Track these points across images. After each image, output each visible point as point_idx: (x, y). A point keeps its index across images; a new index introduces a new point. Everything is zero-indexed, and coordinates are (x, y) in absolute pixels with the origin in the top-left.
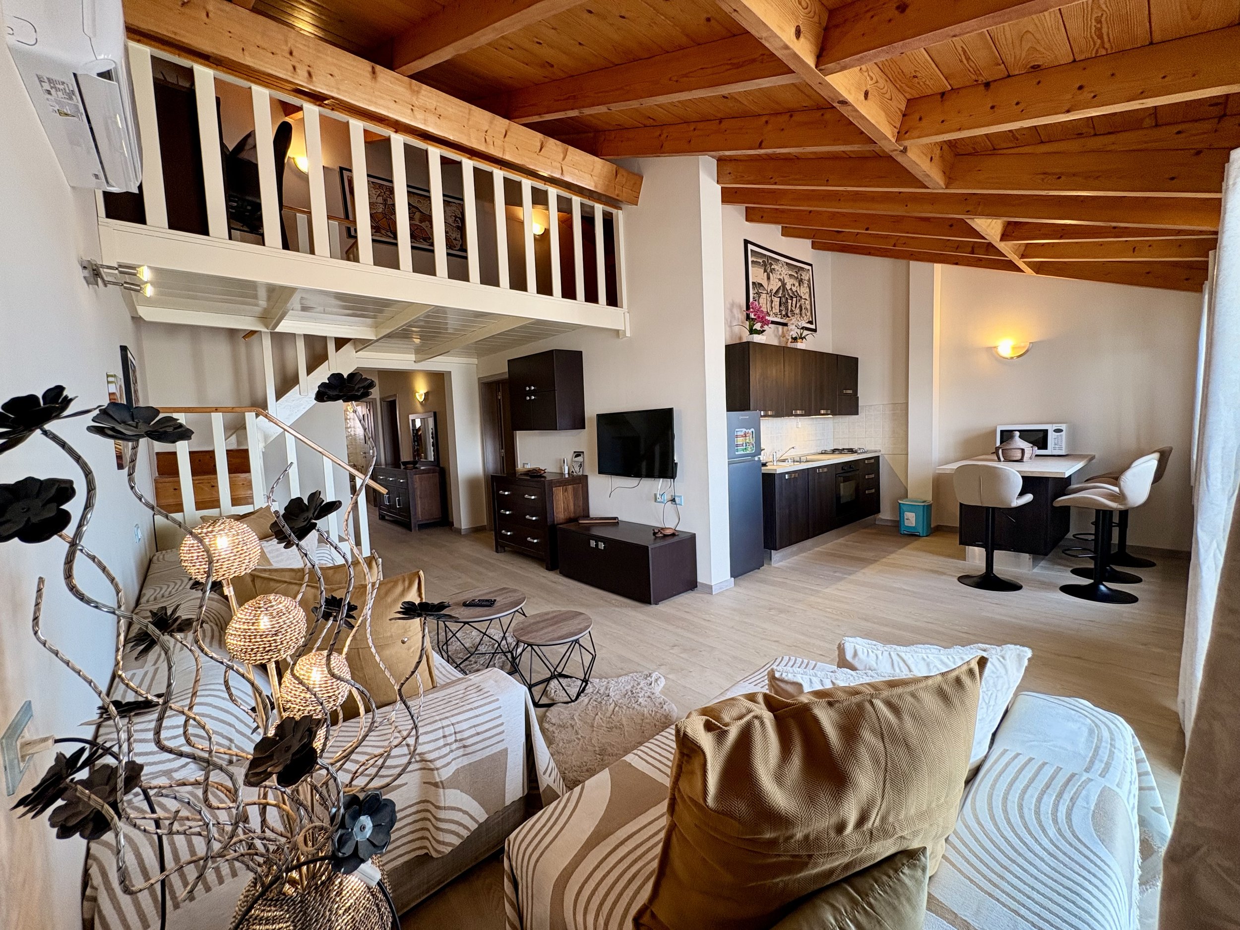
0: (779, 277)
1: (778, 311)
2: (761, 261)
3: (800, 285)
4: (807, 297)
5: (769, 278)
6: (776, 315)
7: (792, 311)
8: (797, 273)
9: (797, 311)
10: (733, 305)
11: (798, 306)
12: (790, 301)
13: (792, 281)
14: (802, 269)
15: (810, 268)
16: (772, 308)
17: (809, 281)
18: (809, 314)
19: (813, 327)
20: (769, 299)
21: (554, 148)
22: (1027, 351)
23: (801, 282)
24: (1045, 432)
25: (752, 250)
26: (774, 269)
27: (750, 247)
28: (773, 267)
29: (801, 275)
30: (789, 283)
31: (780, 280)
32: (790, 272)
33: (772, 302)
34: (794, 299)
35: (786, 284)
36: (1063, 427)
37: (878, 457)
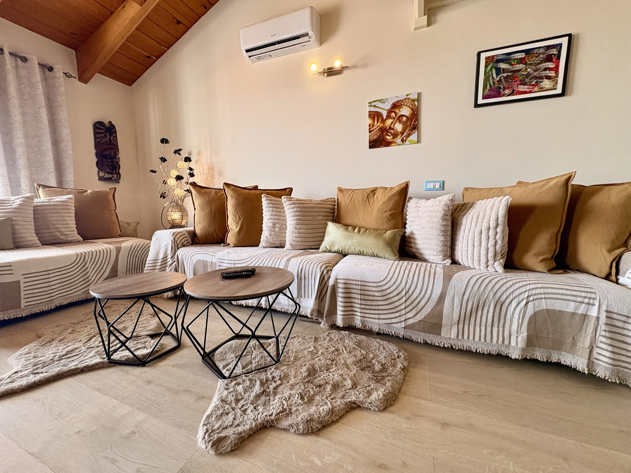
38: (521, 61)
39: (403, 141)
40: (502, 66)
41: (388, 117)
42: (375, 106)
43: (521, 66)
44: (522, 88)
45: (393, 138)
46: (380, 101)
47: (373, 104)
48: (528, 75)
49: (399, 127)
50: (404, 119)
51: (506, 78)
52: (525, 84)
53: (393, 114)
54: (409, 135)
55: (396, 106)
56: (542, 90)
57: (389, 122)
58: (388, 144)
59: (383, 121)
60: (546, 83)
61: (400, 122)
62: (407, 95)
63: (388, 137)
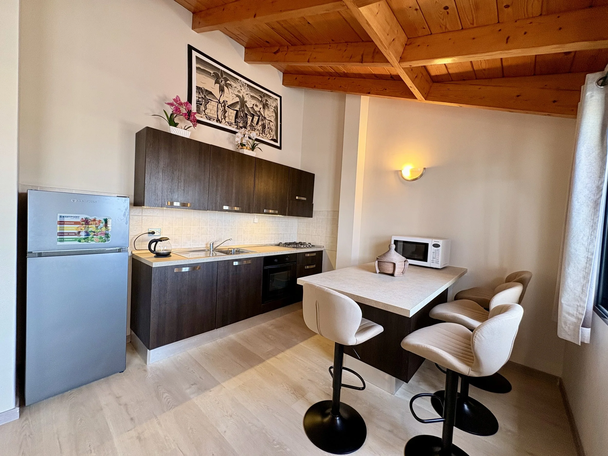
0: (237, 93)
1: (233, 121)
2: (212, 72)
3: (264, 108)
4: (273, 119)
5: (222, 90)
6: (230, 124)
7: (251, 126)
8: (261, 97)
9: (259, 127)
10: (162, 99)
11: (260, 123)
12: (250, 118)
13: (254, 102)
14: (269, 97)
15: (279, 98)
16: (225, 117)
17: (276, 107)
18: (273, 133)
19: (278, 144)
20: (221, 109)
22: (421, 175)
23: (265, 106)
24: (427, 245)
25: (197, 57)
26: (230, 85)
27: (194, 54)
28: (228, 82)
29: (267, 101)
30: (250, 103)
31: (238, 96)
32: (252, 94)
33: (225, 112)
34: (256, 118)
35: (246, 102)
36: (440, 242)
37: (322, 252)
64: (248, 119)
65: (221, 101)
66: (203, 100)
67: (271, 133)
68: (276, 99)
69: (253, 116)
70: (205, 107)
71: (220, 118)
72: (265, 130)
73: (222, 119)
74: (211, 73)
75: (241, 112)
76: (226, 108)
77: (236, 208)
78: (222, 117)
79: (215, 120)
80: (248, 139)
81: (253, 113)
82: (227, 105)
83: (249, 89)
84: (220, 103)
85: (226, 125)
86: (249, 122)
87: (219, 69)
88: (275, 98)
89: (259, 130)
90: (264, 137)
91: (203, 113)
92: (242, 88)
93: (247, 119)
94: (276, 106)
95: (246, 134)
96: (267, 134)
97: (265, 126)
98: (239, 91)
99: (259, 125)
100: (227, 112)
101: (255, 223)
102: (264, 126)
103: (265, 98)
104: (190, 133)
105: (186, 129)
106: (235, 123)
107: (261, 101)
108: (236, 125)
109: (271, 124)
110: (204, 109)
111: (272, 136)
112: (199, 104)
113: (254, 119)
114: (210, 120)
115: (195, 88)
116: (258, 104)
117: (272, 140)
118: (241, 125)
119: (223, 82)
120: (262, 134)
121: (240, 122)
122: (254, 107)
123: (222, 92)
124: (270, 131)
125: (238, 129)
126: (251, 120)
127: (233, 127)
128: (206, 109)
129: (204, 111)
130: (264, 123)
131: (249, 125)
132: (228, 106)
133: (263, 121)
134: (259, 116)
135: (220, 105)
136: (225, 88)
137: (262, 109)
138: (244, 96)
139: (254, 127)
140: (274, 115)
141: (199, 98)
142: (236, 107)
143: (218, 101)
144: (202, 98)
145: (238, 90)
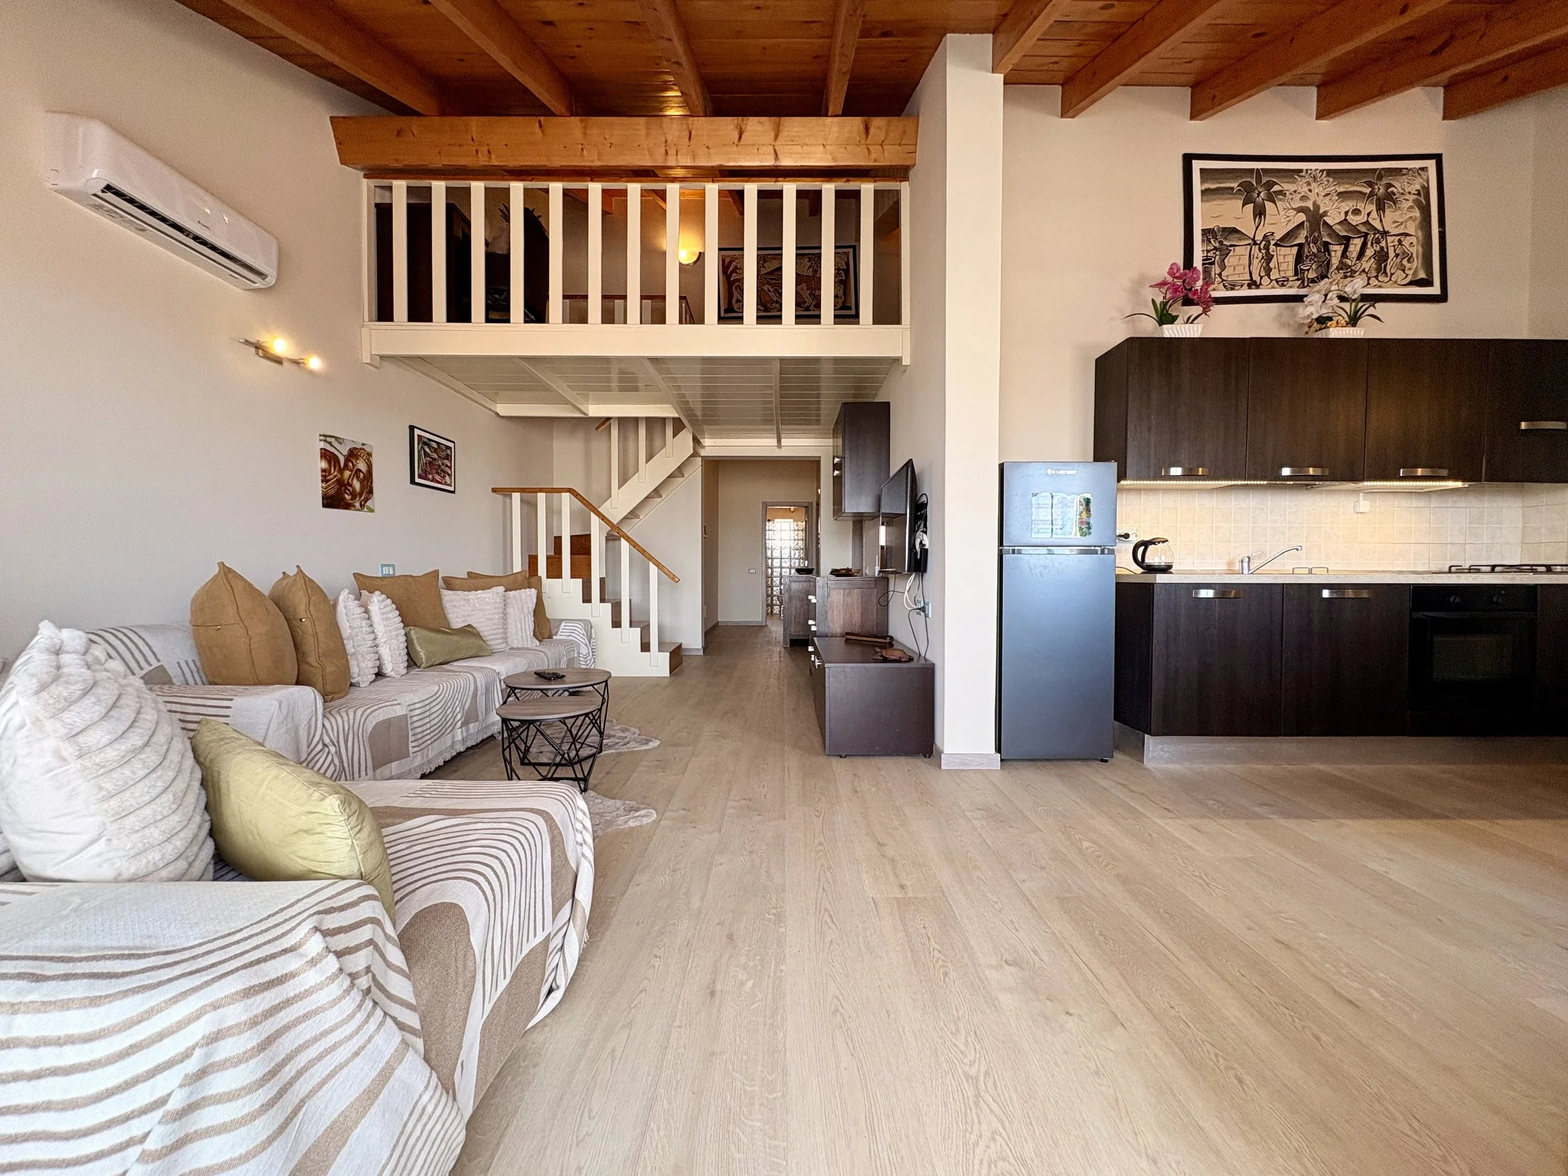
0: (1298, 204)
2: (1235, 185)
3: (1381, 208)
4: (1412, 227)
5: (1260, 213)
6: (1284, 283)
8: (1370, 184)
9: (1368, 264)
10: (1139, 282)
11: (1369, 252)
12: (1337, 250)
13: (1349, 205)
14: (1398, 172)
15: (1430, 163)
16: (1268, 271)
17: (1423, 193)
18: (1417, 263)
19: (1435, 290)
20: (1258, 255)
21: (760, 128)
23: (1385, 201)
25: (1202, 170)
26: (1281, 192)
27: (1197, 165)
28: (1276, 188)
29: (1390, 185)
30: (1336, 212)
32: (1341, 189)
33: (1269, 258)
34: (1357, 243)
35: (1325, 214)
38: (435, 451)
39: (361, 505)
40: (427, 450)
41: (346, 465)
42: (330, 443)
43: (435, 456)
44: (438, 477)
45: (351, 499)
46: (336, 438)
47: (329, 439)
48: (439, 466)
49: (357, 485)
50: (362, 475)
51: (430, 462)
52: (438, 473)
53: (351, 464)
54: (366, 500)
55: (353, 454)
56: (446, 484)
57: (347, 473)
58: (347, 506)
59: (341, 471)
60: (447, 478)
61: (358, 478)
62: (363, 444)
63: (346, 496)
64: (1333, 254)
65: (1259, 238)
66: (1218, 253)
67: (1408, 265)
68: (1423, 169)
69: (1346, 241)
70: (1220, 266)
71: (1256, 278)
72: (1385, 266)
73: (1261, 278)
74: (1232, 189)
75: (1311, 245)
76: (1272, 247)
77: (1311, 471)
78: (1263, 274)
79: (1245, 286)
80: (1336, 301)
81: (1345, 234)
82: (1273, 242)
83: (1331, 180)
84: (1255, 244)
85: (1273, 288)
86: (1335, 261)
87: (1251, 171)
88: (1418, 167)
89: (1367, 270)
90: (1383, 284)
91: (1219, 279)
92: (1314, 185)
93: (1329, 255)
94: (1423, 187)
95: (1330, 291)
96: (1392, 274)
97: (1387, 253)
98: (1304, 198)
99: (1365, 259)
100: (1275, 257)
101: (1359, 515)
102: (1382, 257)
103: (1385, 181)
104: (1200, 327)
105: (1192, 323)
106: (1296, 274)
107: (1372, 194)
108: (1298, 280)
109: (1406, 242)
110: (1218, 271)
111: (1410, 273)
112: (1208, 262)
113: (1351, 248)
114: (1232, 289)
115: (1200, 233)
116: (1361, 206)
117: (1411, 283)
118: (1312, 275)
119: (1262, 195)
120: (1376, 277)
121: (1308, 270)
122: (1350, 217)
123: (1260, 217)
124: (1405, 262)
125: (1304, 287)
126: (1339, 253)
127: (1291, 287)
128: (1223, 267)
129: (1220, 275)
130: (1382, 248)
131: (1334, 267)
132: (1276, 245)
133: (1378, 242)
134: (1366, 235)
135: (1255, 249)
136: (1268, 205)
137: (1374, 214)
138: (1318, 203)
139: (1350, 267)
140: (1417, 213)
141: (1208, 251)
142: (1296, 238)
143: (1250, 241)
144: (1215, 248)
145: (1303, 194)
